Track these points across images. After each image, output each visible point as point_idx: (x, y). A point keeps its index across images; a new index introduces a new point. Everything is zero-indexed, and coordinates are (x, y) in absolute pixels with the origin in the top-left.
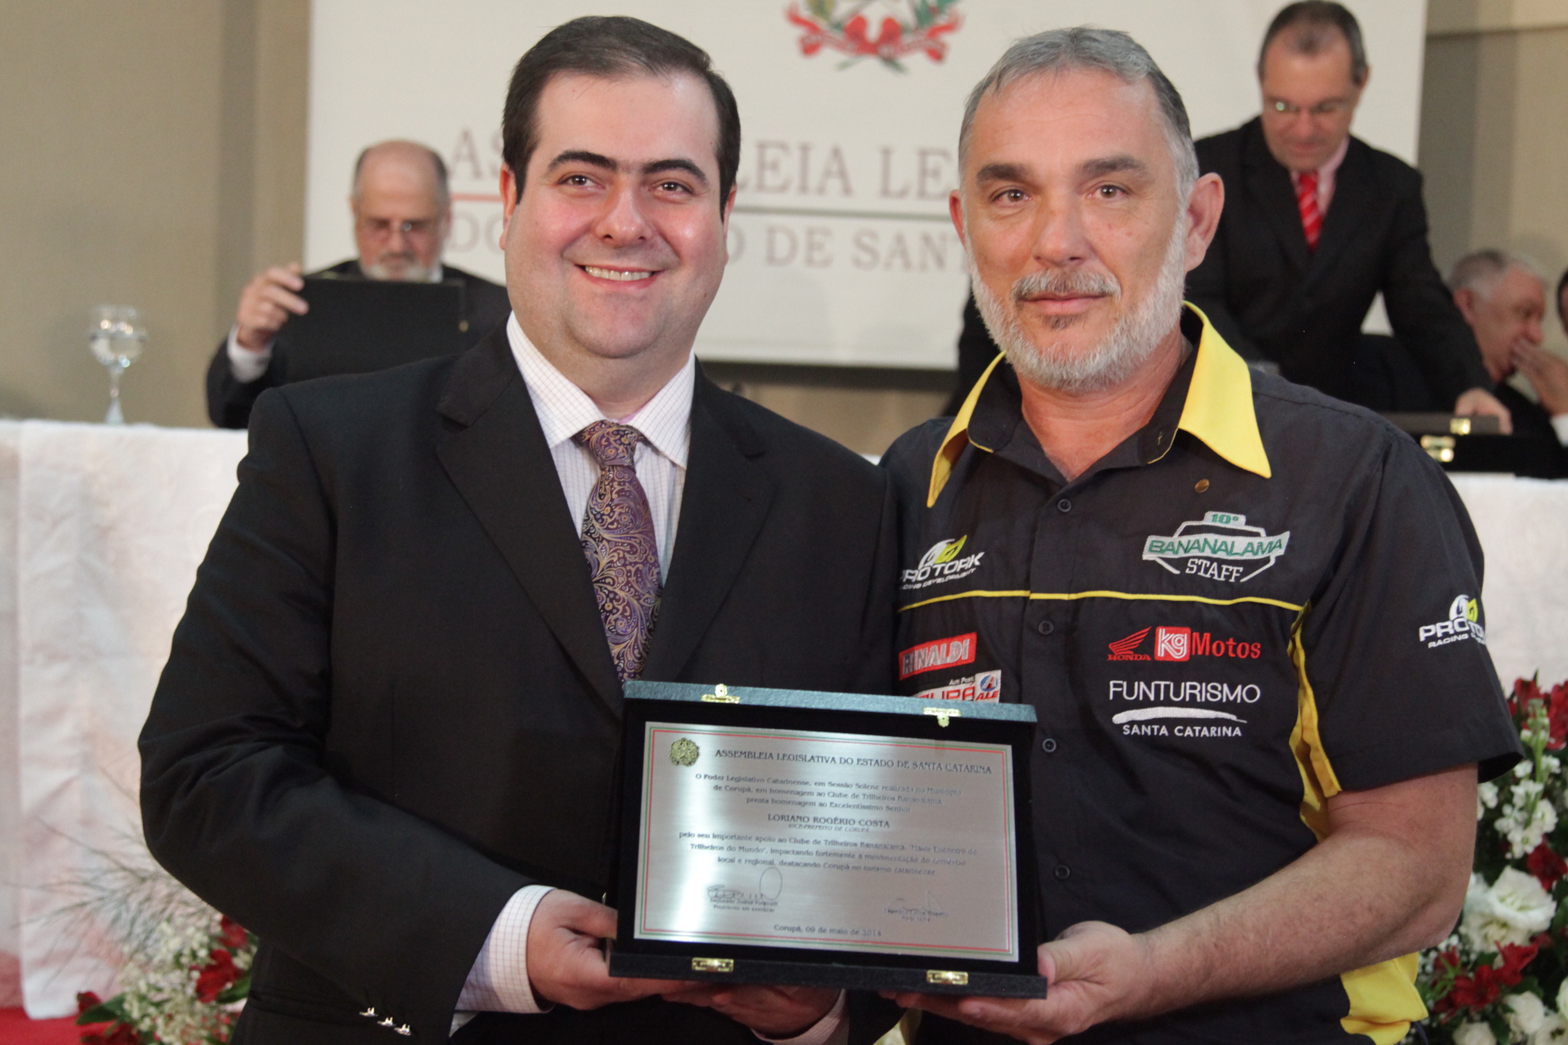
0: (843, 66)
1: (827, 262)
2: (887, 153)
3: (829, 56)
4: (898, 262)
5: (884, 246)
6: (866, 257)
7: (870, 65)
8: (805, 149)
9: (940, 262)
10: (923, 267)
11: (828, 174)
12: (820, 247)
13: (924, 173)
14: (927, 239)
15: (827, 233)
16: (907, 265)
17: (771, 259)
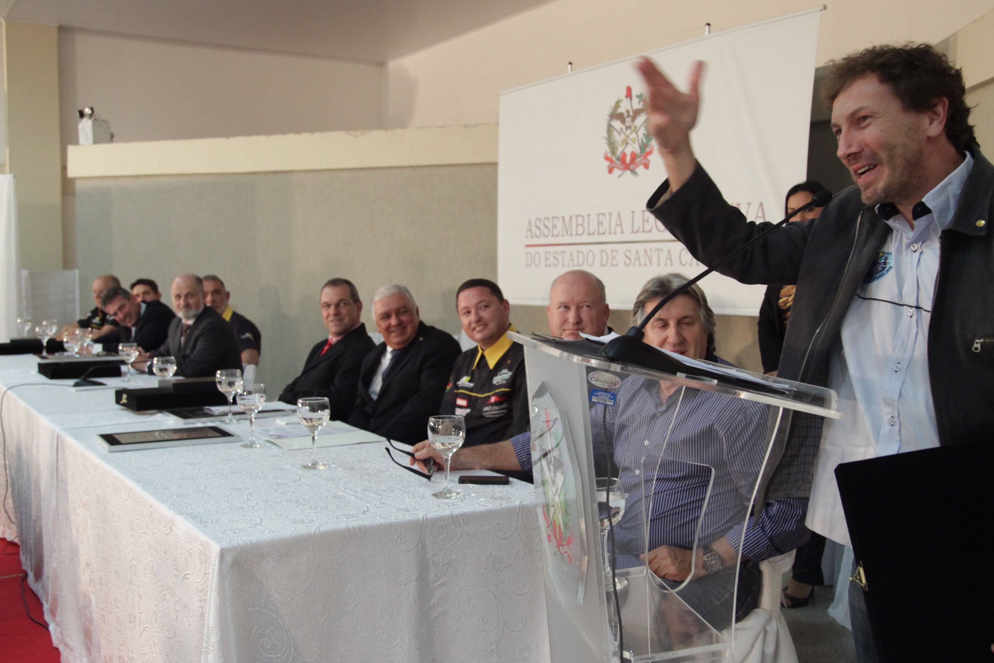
0: (620, 176)
1: (617, 265)
2: (633, 212)
3: (616, 172)
4: (637, 263)
5: (633, 256)
6: (628, 262)
7: (628, 173)
8: (610, 214)
9: (651, 262)
10: (645, 265)
11: (617, 225)
12: (615, 258)
13: (644, 221)
14: (645, 251)
15: (616, 251)
16: (640, 265)
17: (602, 265)
